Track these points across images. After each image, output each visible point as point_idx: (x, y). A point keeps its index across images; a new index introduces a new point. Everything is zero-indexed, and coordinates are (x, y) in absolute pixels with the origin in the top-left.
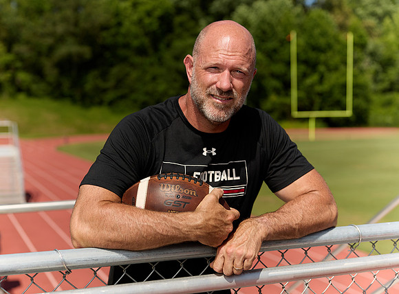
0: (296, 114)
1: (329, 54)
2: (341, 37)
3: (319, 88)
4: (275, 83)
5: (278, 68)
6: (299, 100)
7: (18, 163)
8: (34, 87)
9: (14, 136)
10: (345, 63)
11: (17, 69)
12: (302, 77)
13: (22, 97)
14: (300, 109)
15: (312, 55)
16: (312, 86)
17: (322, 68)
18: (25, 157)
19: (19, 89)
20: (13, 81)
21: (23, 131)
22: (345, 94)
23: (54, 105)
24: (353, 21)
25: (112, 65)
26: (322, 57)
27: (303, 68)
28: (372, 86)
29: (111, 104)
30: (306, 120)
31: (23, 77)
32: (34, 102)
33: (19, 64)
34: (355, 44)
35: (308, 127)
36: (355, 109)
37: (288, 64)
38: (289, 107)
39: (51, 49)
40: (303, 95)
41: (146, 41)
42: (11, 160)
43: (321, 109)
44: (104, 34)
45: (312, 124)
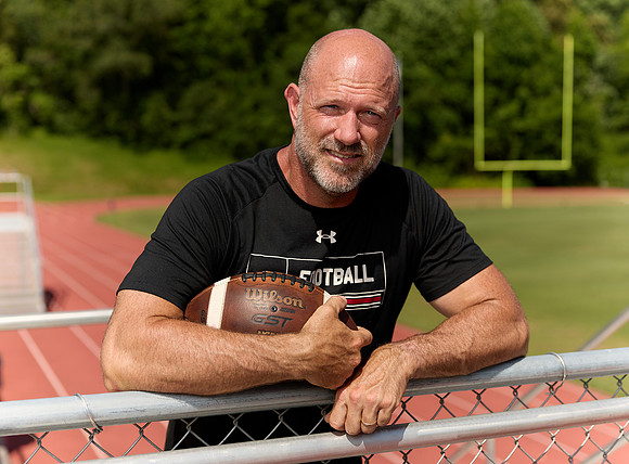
0: (481, 165)
1: (537, 69)
2: (555, 42)
3: (519, 125)
4: (448, 115)
5: (455, 91)
6: (488, 142)
7: (32, 242)
8: (60, 119)
9: (25, 198)
10: (560, 84)
11: (31, 89)
12: (492, 106)
13: (39, 134)
14: (488, 157)
15: (509, 71)
16: (508, 120)
17: (523, 92)
18: (43, 232)
19: (34, 121)
20: (25, 108)
21: (41, 190)
22: (560, 134)
23: (93, 147)
24: (573, 16)
25: (187, 84)
26: (525, 74)
27: (493, 91)
28: (602, 121)
29: (185, 146)
30: (498, 174)
31: (41, 101)
32: (58, 141)
33: (34, 81)
34: (577, 55)
35: (501, 186)
36: (575, 158)
37: (471, 84)
38: (471, 153)
39: (87, 57)
40: (493, 134)
41: (244, 46)
42: (20, 237)
43: (521, 158)
44: (175, 33)
45: (507, 181)
